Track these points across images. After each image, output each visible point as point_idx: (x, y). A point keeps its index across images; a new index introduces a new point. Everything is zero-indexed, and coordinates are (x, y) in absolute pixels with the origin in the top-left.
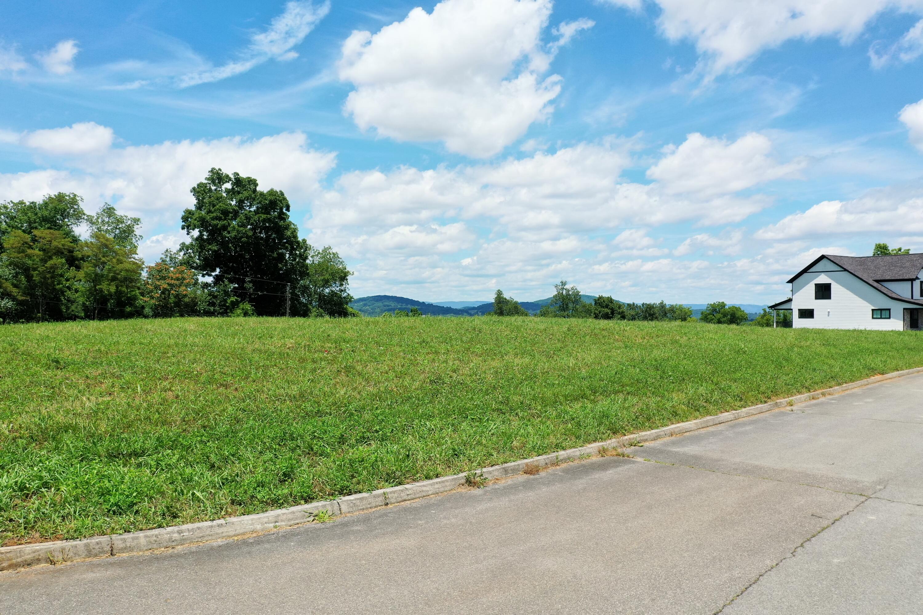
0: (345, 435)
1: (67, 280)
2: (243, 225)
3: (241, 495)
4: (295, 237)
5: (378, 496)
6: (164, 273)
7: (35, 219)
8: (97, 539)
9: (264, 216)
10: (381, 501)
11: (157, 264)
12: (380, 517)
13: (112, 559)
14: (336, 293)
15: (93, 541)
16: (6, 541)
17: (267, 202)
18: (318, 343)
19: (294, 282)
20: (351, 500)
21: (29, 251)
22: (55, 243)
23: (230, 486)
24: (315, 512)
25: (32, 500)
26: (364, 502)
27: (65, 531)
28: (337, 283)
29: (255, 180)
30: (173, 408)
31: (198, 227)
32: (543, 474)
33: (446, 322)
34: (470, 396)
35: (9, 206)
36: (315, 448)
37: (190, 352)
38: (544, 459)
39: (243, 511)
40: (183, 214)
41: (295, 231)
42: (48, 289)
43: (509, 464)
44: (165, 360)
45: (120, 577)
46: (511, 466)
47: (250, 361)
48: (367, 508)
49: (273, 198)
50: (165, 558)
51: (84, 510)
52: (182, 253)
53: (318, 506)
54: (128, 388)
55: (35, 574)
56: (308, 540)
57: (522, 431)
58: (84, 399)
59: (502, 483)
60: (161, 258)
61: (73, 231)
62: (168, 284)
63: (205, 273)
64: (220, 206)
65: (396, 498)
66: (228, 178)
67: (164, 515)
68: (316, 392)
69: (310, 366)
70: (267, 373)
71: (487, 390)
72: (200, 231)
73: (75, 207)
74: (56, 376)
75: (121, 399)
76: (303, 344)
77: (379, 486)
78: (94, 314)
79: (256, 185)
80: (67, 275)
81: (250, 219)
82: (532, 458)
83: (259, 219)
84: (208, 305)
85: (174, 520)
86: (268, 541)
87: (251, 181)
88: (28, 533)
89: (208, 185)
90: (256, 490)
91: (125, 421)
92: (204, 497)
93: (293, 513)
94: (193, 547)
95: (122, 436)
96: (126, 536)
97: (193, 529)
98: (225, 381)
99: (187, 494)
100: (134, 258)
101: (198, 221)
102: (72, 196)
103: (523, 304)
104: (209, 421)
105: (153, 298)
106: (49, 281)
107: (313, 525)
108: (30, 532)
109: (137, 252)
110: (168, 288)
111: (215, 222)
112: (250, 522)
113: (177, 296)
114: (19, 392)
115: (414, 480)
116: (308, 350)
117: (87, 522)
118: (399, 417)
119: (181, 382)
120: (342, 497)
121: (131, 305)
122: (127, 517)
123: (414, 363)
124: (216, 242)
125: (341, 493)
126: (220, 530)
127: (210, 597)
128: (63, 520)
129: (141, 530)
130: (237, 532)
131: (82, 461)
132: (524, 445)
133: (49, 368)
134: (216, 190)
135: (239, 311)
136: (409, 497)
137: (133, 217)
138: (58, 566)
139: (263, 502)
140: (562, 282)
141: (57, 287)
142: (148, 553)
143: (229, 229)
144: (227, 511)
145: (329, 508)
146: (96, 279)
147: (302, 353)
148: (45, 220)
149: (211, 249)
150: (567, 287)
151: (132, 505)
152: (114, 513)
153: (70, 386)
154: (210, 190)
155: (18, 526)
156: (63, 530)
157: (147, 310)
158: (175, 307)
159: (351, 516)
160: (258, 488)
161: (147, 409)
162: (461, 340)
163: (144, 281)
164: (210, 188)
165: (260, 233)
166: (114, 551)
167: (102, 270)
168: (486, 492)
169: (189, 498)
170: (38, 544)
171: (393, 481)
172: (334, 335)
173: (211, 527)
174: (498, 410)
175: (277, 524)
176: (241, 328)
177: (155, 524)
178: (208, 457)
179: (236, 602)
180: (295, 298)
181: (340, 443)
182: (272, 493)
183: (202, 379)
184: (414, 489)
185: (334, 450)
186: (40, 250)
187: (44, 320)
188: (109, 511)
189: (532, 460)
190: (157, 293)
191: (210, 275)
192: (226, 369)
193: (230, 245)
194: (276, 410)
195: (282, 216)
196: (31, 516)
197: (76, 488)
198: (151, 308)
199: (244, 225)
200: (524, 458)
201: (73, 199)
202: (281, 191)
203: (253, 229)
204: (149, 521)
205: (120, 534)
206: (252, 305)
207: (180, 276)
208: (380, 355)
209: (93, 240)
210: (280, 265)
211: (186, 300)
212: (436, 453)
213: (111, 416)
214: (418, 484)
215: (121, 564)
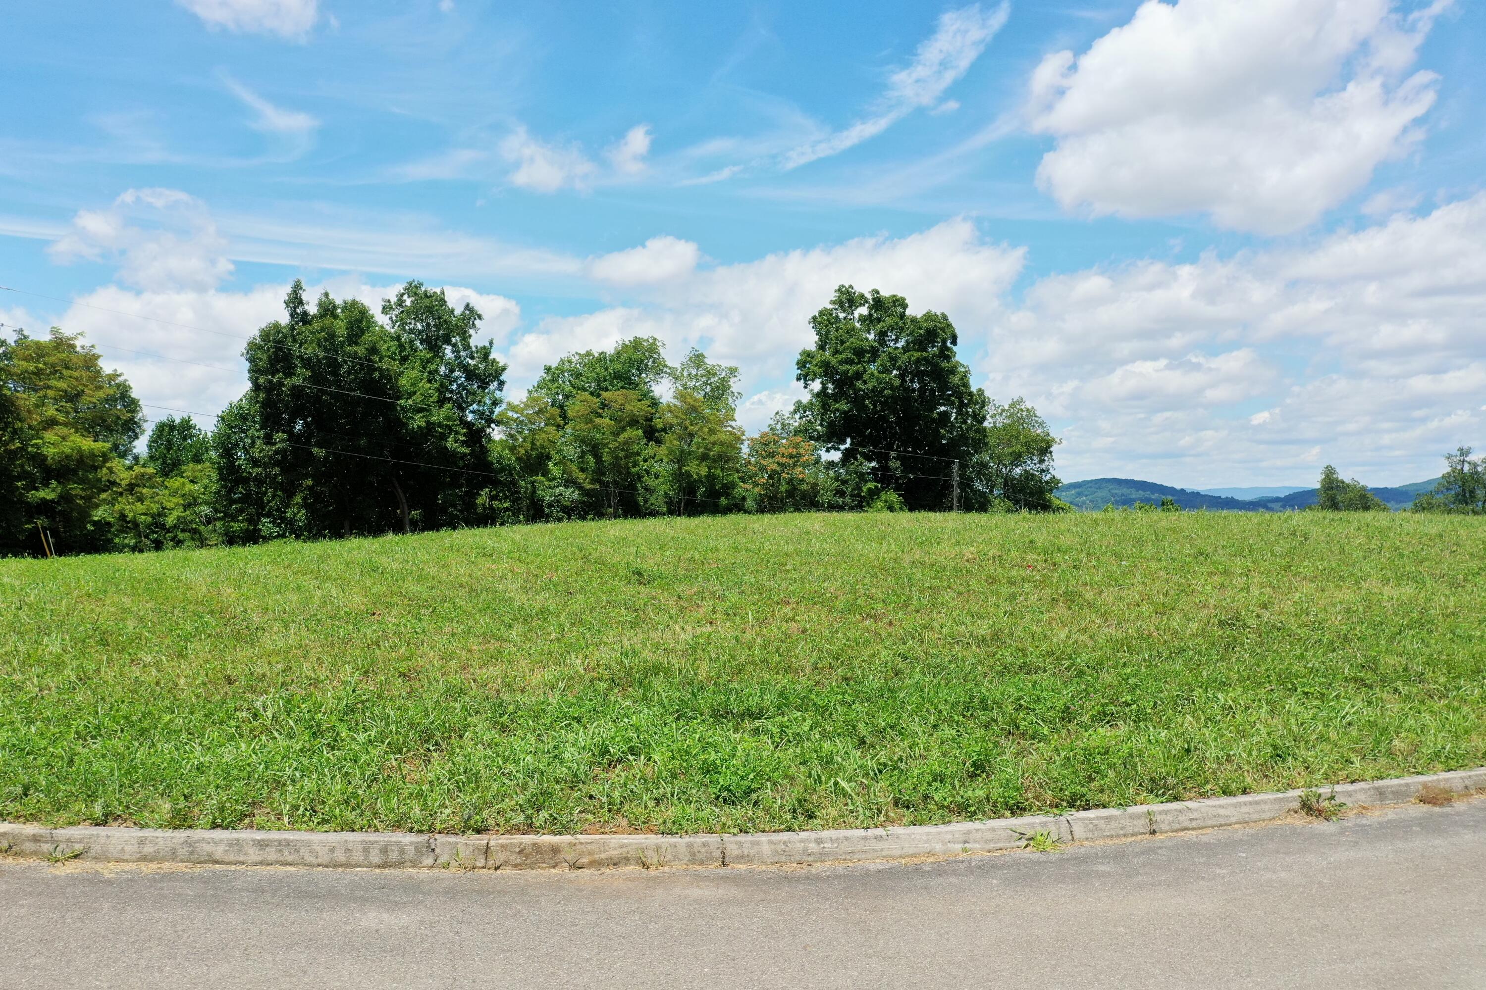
0: (1072, 707)
1: (645, 461)
2: (886, 371)
3: (908, 792)
4: (966, 385)
5: (1138, 816)
6: (772, 448)
7: (605, 376)
8: (702, 838)
9: (917, 355)
10: (1143, 825)
11: (763, 435)
12: (1143, 853)
13: (723, 871)
14: (1033, 475)
15: (698, 840)
16: (586, 826)
17: (922, 332)
18: (1014, 554)
19: (964, 458)
20: (1089, 819)
21: (598, 421)
22: (628, 407)
23: (891, 776)
24: (1030, 833)
25: (617, 770)
26: (1113, 824)
27: (660, 821)
28: (1035, 458)
29: (903, 299)
30: (800, 647)
31: (821, 377)
32: (1460, 806)
33: (1238, 521)
34: (1299, 652)
35: (574, 360)
36: (1023, 725)
37: (818, 563)
38: (1461, 778)
39: (912, 819)
40: (799, 357)
41: (965, 376)
42: (620, 473)
43: (1386, 782)
44: (783, 575)
45: (737, 900)
46: (1392, 786)
47: (910, 580)
48: (1118, 836)
49: (931, 325)
50: (799, 880)
51: (684, 792)
52: (797, 416)
53: (1034, 823)
54: (735, 615)
55: (624, 880)
56: (1020, 878)
57: (1411, 722)
58: (677, 628)
59: (1375, 816)
60: (770, 425)
61: (652, 391)
62: (778, 463)
63: (830, 445)
64: (852, 343)
65: (1169, 824)
66: (863, 300)
67: (795, 811)
68: (1019, 632)
69: (1006, 590)
70: (936, 599)
71: (1332, 642)
72: (822, 383)
73: (655, 356)
74: (639, 593)
75: (726, 631)
76: (990, 554)
77: (1138, 798)
78: (679, 508)
79: (905, 306)
80: (645, 453)
81: (896, 361)
82: (1435, 773)
83: (910, 359)
84: (835, 495)
85: (810, 821)
86: (955, 873)
87: (897, 300)
88: (613, 818)
89: (834, 312)
90: (931, 785)
91: (734, 663)
92: (853, 789)
93: (993, 830)
94: (840, 868)
95: (730, 686)
96: (742, 837)
97: (838, 839)
98: (873, 609)
99: (826, 783)
100: (731, 426)
101: (820, 367)
102: (651, 341)
103: (1378, 491)
104: (852, 669)
105: (757, 485)
106: (623, 462)
107: (1027, 854)
108: (615, 817)
109: (736, 418)
110: (778, 469)
111: (845, 367)
112: (925, 838)
113: (790, 482)
114: (594, 614)
115: (1202, 795)
116: (1000, 563)
117: (689, 811)
118: (1166, 681)
119: (808, 609)
120: (1073, 811)
121: (727, 495)
122: (743, 809)
123: (1186, 590)
124: (846, 399)
125: (1072, 805)
126: (879, 846)
127: (870, 951)
128: (657, 804)
129: (763, 831)
130: (904, 852)
131: (678, 719)
132: (1415, 748)
133: (629, 582)
134: (845, 318)
135: (880, 504)
136: (1194, 824)
137: (728, 366)
138: (653, 872)
139: (942, 807)
140: (1461, 450)
141: (633, 470)
142: (774, 868)
143: (865, 377)
144: (887, 816)
145: (1053, 828)
146: (681, 459)
147: (990, 568)
148: (617, 376)
149: (838, 410)
150: (1471, 458)
151: (749, 792)
152: (725, 801)
153: (659, 609)
154: (837, 318)
155: (601, 807)
156: (657, 820)
157: (749, 504)
158: (787, 498)
159: (1091, 847)
160: (934, 784)
161: (763, 647)
162: (1272, 552)
163: (745, 459)
164: (837, 316)
165: (912, 381)
166: (727, 860)
167: (689, 445)
168: (1343, 831)
169: (829, 789)
170: (626, 836)
171: (1164, 794)
172: (1041, 539)
173: (865, 838)
174: (1355, 680)
175: (966, 845)
176: (890, 529)
177: (781, 824)
178: (854, 727)
179: (912, 967)
180: (966, 484)
181: (1063, 720)
182: (958, 794)
183: (839, 605)
184: (1202, 810)
185: (1054, 730)
186: (611, 419)
187: (616, 516)
188: (717, 798)
189: (1435, 777)
190: (763, 477)
191: (839, 449)
192: (874, 591)
193: (867, 402)
194: (954, 659)
195: (945, 354)
196: (616, 792)
197: (673, 758)
198: (755, 500)
199: (888, 370)
200: (1418, 773)
201: (652, 344)
202: (943, 314)
203: (902, 376)
204: (774, 818)
205: (734, 835)
206: (900, 495)
207: (794, 452)
208: (1124, 574)
209: (678, 403)
210: (942, 431)
211: (804, 487)
212: (1238, 750)
213: (714, 656)
214: (1208, 802)
215: (736, 880)
